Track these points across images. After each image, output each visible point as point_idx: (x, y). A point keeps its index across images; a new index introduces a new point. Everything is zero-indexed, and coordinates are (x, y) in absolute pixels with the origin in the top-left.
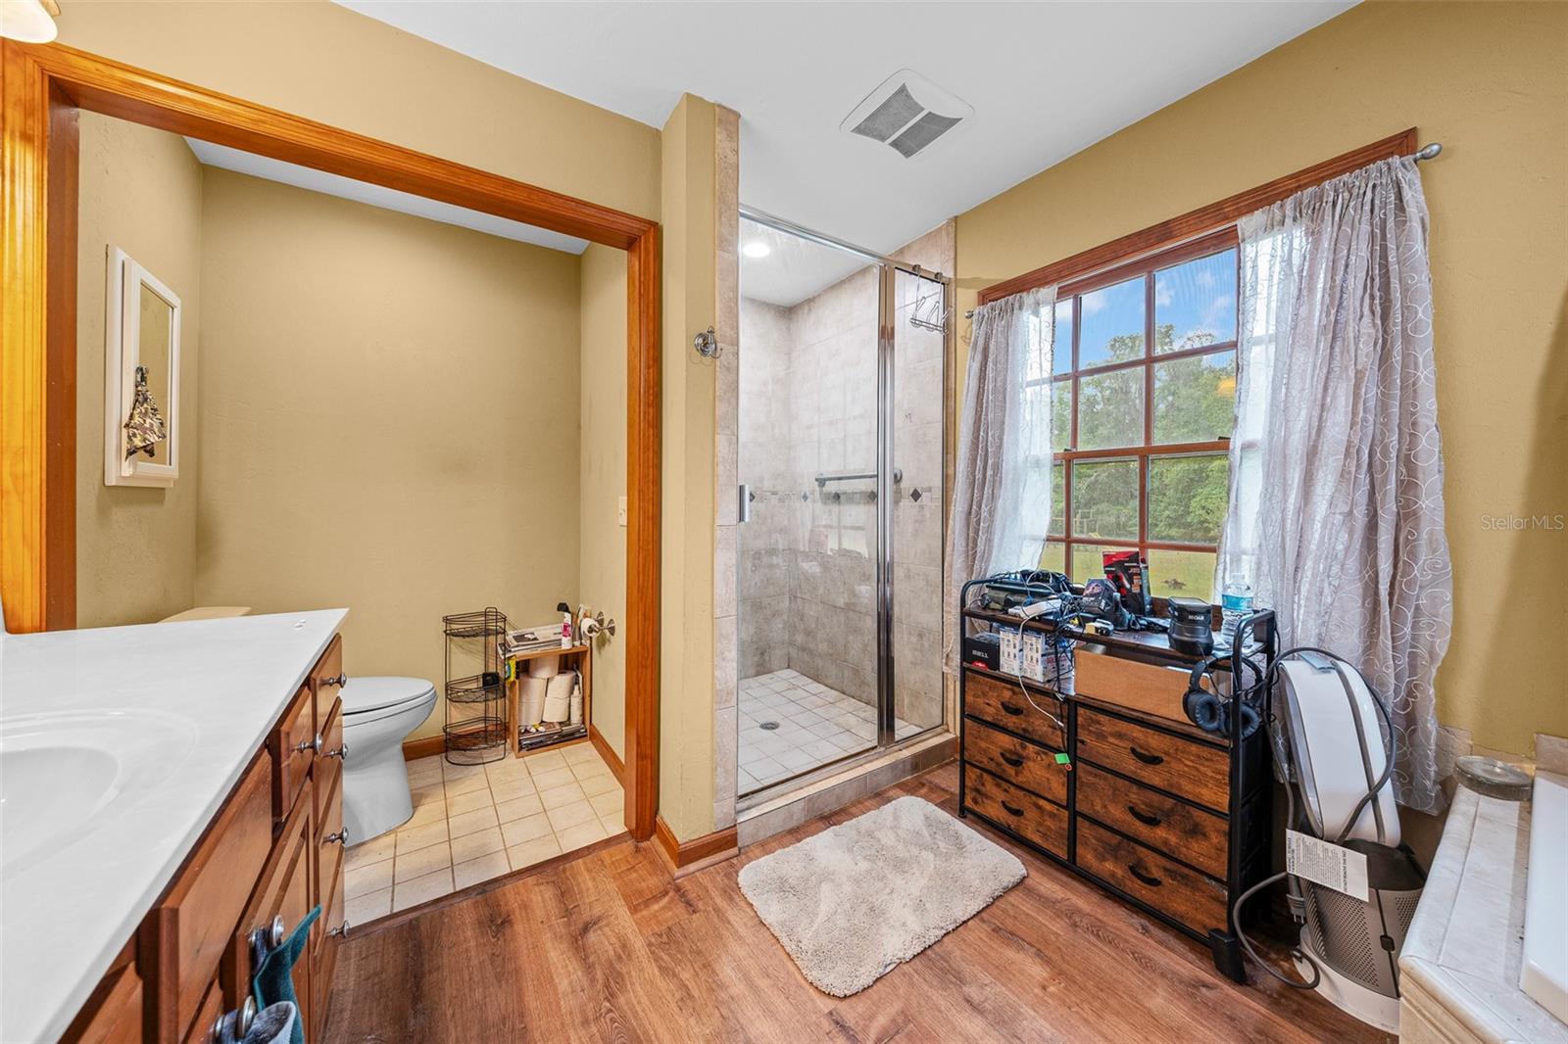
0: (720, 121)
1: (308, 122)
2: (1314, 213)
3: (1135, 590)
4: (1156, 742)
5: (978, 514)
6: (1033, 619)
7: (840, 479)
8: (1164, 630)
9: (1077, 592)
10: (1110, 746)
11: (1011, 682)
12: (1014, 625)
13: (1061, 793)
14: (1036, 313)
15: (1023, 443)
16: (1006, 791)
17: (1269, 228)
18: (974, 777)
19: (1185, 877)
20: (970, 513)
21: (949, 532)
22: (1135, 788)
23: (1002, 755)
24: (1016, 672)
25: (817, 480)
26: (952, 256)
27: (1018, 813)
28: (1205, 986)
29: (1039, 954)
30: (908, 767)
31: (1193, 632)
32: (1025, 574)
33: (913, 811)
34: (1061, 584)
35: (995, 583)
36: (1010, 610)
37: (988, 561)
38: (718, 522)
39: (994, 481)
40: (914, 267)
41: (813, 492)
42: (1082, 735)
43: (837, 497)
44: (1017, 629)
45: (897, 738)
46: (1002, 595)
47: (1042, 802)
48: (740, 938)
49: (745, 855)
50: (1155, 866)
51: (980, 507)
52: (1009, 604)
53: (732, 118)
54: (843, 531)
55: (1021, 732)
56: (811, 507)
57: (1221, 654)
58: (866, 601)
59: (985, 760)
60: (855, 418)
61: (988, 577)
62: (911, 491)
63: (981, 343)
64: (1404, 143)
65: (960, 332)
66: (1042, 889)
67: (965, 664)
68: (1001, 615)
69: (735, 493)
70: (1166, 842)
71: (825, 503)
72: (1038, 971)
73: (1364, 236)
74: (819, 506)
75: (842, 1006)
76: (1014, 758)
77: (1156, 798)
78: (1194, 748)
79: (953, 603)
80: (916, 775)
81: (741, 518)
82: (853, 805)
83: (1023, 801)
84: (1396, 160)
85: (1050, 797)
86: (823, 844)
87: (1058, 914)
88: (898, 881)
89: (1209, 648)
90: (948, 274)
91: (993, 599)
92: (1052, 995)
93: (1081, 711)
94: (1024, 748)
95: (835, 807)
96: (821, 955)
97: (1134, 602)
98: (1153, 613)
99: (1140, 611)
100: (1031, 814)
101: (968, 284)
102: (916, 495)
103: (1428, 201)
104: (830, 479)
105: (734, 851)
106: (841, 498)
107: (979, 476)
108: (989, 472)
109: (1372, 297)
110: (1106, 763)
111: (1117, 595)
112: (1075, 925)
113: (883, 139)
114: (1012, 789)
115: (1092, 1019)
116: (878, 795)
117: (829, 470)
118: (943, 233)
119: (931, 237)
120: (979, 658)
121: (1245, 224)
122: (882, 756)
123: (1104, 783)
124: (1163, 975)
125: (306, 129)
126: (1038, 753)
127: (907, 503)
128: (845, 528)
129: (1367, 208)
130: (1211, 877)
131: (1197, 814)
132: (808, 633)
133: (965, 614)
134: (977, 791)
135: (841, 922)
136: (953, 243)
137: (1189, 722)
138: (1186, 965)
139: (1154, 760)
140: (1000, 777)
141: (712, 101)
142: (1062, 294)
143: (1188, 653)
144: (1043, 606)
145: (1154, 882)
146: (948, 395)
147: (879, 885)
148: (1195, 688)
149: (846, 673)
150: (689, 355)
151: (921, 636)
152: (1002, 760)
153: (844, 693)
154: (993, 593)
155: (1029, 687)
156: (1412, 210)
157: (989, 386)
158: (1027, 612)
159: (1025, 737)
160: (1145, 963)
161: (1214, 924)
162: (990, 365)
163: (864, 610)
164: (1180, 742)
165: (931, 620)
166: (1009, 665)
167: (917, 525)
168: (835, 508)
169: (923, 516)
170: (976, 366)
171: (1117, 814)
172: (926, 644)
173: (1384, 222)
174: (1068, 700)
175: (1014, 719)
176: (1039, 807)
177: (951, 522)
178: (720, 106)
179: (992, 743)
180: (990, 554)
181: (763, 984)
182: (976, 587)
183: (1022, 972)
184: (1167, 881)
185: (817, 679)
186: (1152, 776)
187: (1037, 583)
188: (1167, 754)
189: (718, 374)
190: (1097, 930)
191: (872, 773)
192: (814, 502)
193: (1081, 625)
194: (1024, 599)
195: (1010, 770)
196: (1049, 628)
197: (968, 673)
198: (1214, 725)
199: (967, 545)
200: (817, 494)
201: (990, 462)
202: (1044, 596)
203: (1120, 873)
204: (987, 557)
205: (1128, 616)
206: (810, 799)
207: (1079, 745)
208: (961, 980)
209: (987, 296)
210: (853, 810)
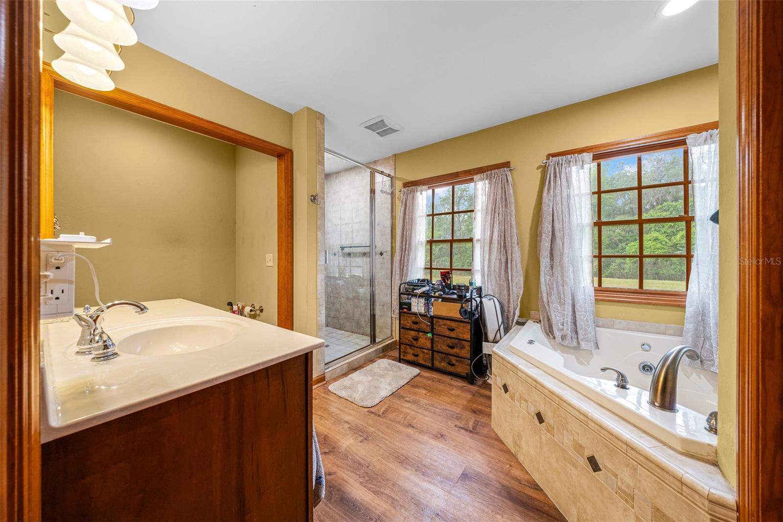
0: (318, 118)
1: (161, 104)
2: (490, 178)
3: (449, 282)
4: (453, 325)
5: (404, 260)
6: (421, 293)
7: (351, 247)
8: (456, 294)
9: (434, 284)
10: (441, 329)
11: (415, 314)
12: (415, 295)
13: (429, 345)
14: (421, 194)
15: (418, 237)
16: (413, 350)
17: (482, 179)
18: (403, 348)
19: (461, 361)
20: (401, 260)
21: (394, 267)
22: (449, 339)
23: (412, 338)
24: (416, 311)
25: (341, 247)
26: (394, 168)
27: (417, 356)
28: (465, 386)
29: (424, 388)
30: (381, 351)
31: (462, 292)
32: (418, 280)
33: (384, 363)
34: (429, 282)
35: (409, 283)
36: (414, 291)
37: (407, 276)
38: (319, 264)
39: (409, 249)
40: (382, 172)
41: (338, 252)
42: (435, 327)
43: (349, 254)
44: (416, 297)
45: (377, 342)
46: (412, 287)
47: (424, 350)
48: (334, 402)
49: (329, 383)
50: (453, 360)
51: (404, 258)
52: (414, 289)
53: (322, 117)
54: (352, 268)
55: (418, 329)
56: (337, 259)
57: (468, 298)
58: (362, 295)
59: (407, 341)
60: (357, 223)
61: (407, 282)
62: (380, 252)
63: (404, 201)
64: (507, 165)
65: (397, 196)
66: (424, 375)
67: (401, 311)
68: (412, 293)
69: (324, 253)
70: (456, 352)
71: (344, 257)
72: (424, 392)
73: (500, 187)
74: (341, 258)
75: (371, 409)
76: (416, 338)
77: (454, 340)
78: (462, 324)
79: (396, 292)
80: (384, 352)
81: (326, 263)
82: (363, 364)
83: (418, 351)
84: (505, 169)
85: (426, 348)
86: (356, 376)
87: (429, 380)
88: (382, 380)
89: (465, 296)
90: (393, 174)
91: (409, 288)
92: (428, 396)
93: (434, 319)
94: (419, 334)
95: (357, 366)
96: (362, 399)
97: (449, 286)
98: (453, 289)
99: (450, 289)
100: (421, 355)
101: (400, 179)
102: (381, 254)
103: (513, 180)
104: (347, 247)
105: (324, 382)
106: (351, 255)
107: (404, 247)
108: (407, 246)
109: (502, 203)
110: (441, 333)
111: (444, 284)
112: (433, 381)
113: (374, 131)
114: (415, 349)
115: (438, 398)
116: (371, 361)
117: (346, 243)
118: (391, 159)
119: (386, 159)
120: (405, 308)
121: (476, 177)
122: (371, 348)
123: (440, 340)
124: (455, 387)
125: (159, 107)
126: (423, 335)
127: (378, 256)
128: (353, 267)
129: (501, 180)
130: (467, 359)
131: (463, 342)
132: (337, 310)
133: (400, 294)
134: (404, 352)
135: (366, 392)
136: (394, 163)
137: (461, 317)
138: (459, 383)
139: (452, 330)
140: (412, 346)
141: (316, 110)
142: (429, 188)
143: (461, 298)
144: (424, 289)
145: (453, 365)
146: (393, 217)
147: (377, 382)
148: (462, 307)
149: (353, 324)
150: (308, 202)
151: (383, 306)
152: (412, 340)
153: (352, 332)
154: (409, 287)
155: (420, 315)
156: (509, 182)
157: (407, 217)
158: (419, 291)
159: (419, 331)
160: (450, 385)
161: (467, 372)
162: (407, 209)
163: (361, 298)
164: (459, 323)
165: (387, 299)
166: (414, 309)
167: (382, 265)
168: (348, 259)
169: (384, 261)
170: (403, 209)
171: (444, 348)
172: (385, 308)
173: (504, 184)
174: (431, 316)
175: (416, 326)
176: (423, 352)
177: (394, 263)
178: (318, 112)
179: (410, 335)
180: (408, 274)
181: (346, 410)
182: (404, 284)
183: (420, 393)
184: (457, 364)
185: (340, 329)
186: (453, 335)
187: (422, 282)
188: (456, 327)
189: (318, 210)
190: (439, 381)
191: (369, 353)
192: (339, 256)
193: (435, 294)
194: (419, 288)
195: (415, 342)
196: (426, 296)
197: (402, 314)
198: (466, 317)
199: (400, 271)
200: (341, 253)
201: (407, 243)
202: (424, 286)
203: (445, 365)
204: (406, 276)
205: (447, 290)
206: (349, 363)
207: (434, 330)
208: (403, 397)
209: (407, 185)
210: (364, 366)
